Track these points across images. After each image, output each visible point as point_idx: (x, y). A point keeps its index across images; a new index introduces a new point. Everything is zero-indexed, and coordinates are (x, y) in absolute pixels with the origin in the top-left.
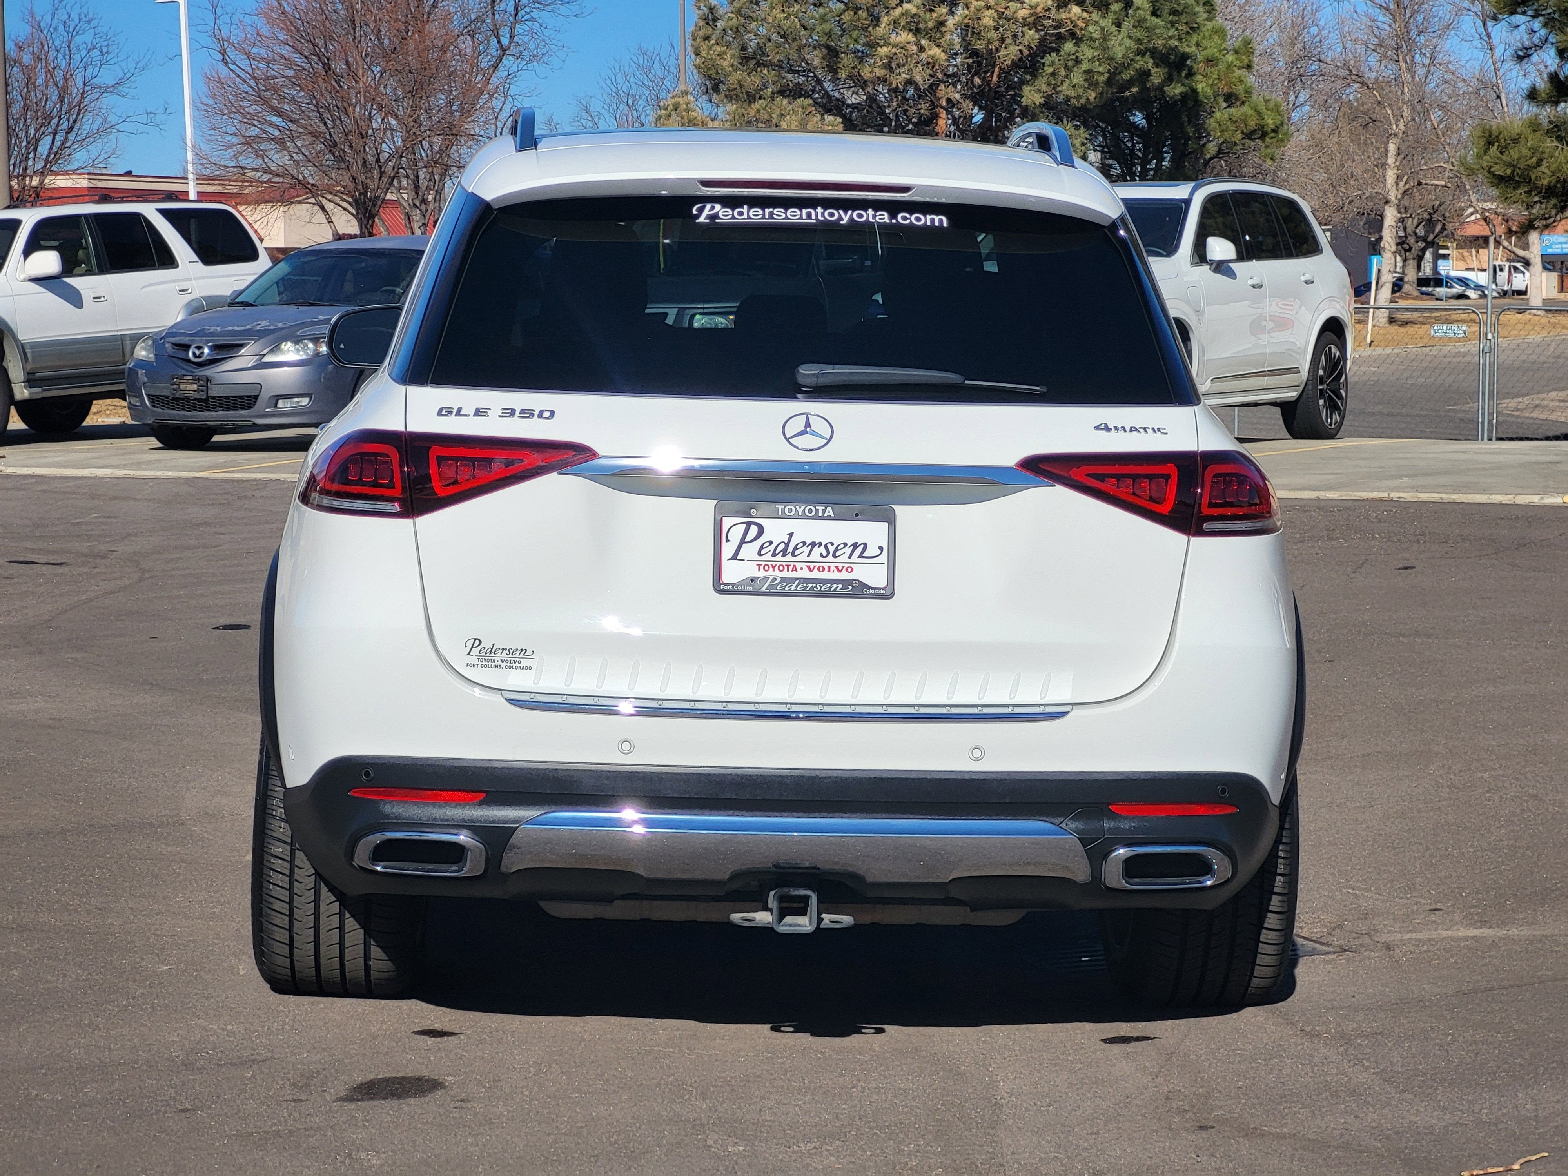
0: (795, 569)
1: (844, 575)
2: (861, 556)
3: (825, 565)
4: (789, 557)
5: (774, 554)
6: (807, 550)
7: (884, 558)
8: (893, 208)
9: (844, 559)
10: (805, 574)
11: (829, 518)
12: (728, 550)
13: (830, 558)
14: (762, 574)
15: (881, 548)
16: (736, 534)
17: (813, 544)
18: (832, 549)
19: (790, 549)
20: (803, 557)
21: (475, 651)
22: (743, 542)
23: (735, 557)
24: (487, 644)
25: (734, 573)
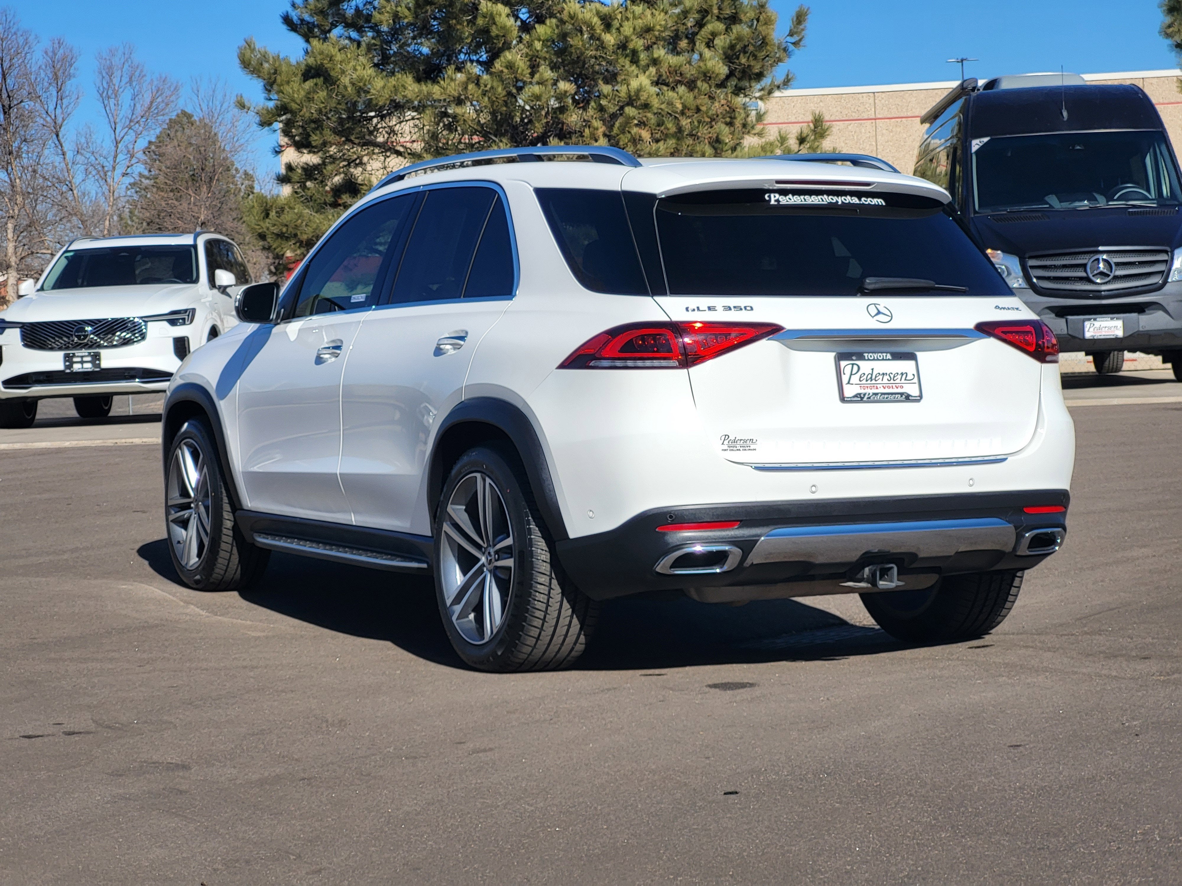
0: (877, 388)
1: (899, 390)
2: (905, 380)
3: (891, 385)
4: (874, 382)
5: (867, 381)
6: (881, 377)
7: (916, 380)
8: (859, 195)
9: (898, 381)
10: (881, 390)
11: (889, 360)
12: (845, 379)
13: (892, 381)
14: (862, 391)
15: (914, 375)
16: (847, 370)
17: (883, 374)
18: (892, 376)
19: (874, 377)
20: (880, 381)
21: (726, 442)
22: (851, 374)
23: (849, 383)
24: (732, 438)
25: (850, 391)
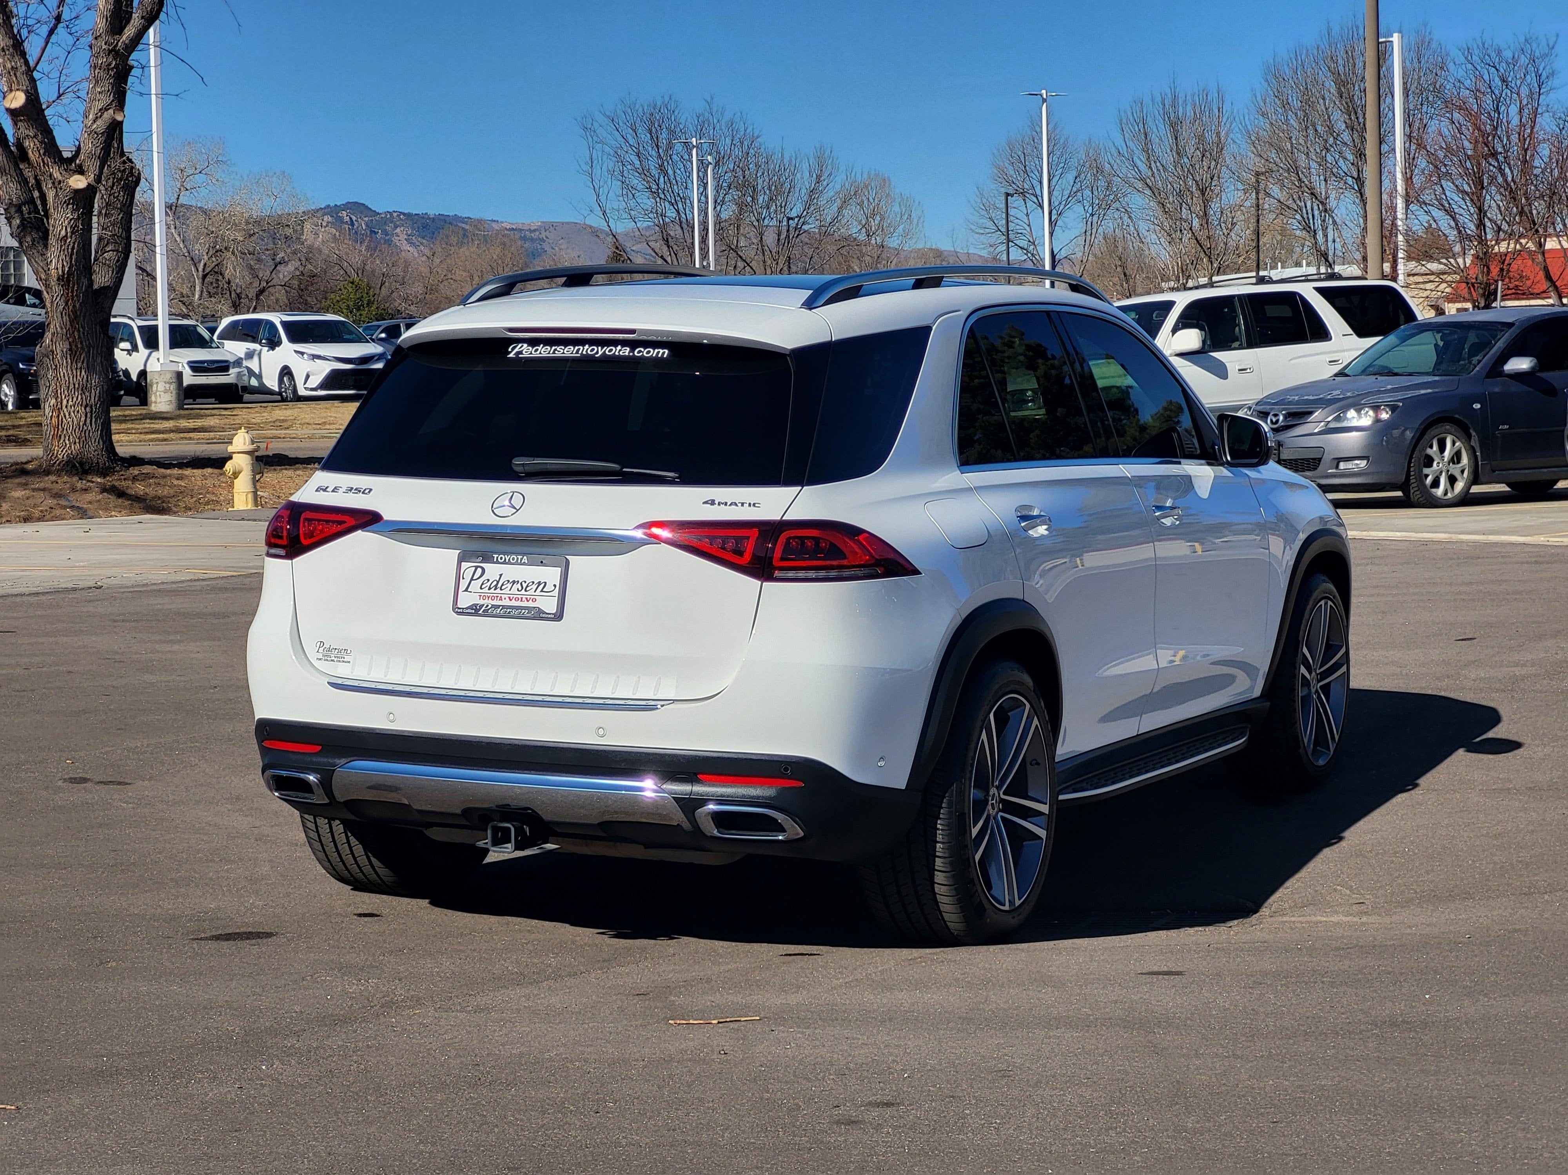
0: (501, 599)
1: (531, 604)
2: (542, 591)
3: (519, 597)
4: (498, 591)
5: (490, 589)
6: (509, 585)
7: (556, 593)
8: (633, 344)
9: (532, 592)
10: (506, 602)
11: (524, 564)
12: (463, 585)
13: (523, 592)
14: (481, 602)
15: (555, 586)
16: (468, 575)
17: (514, 582)
18: (525, 585)
19: (499, 585)
20: (507, 591)
21: (321, 650)
22: (472, 579)
23: (466, 590)
24: (327, 646)
25: (465, 601)
